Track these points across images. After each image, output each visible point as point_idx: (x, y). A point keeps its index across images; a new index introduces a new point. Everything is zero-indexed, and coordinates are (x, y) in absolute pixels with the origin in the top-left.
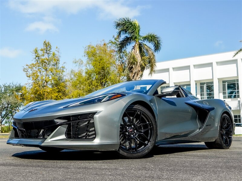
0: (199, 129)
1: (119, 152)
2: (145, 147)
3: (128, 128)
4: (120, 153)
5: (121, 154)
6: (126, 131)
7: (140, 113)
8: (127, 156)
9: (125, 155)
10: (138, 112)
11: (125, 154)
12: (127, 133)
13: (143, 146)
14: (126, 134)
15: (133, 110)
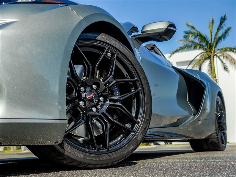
0: (193, 115)
1: (61, 150)
2: (125, 137)
3: (82, 89)
4: (66, 153)
5: (69, 158)
6: (79, 98)
7: (113, 54)
8: (85, 161)
9: (78, 159)
10: (107, 52)
11: (79, 155)
12: (81, 103)
13: (122, 136)
14: (79, 103)
15: (95, 43)
